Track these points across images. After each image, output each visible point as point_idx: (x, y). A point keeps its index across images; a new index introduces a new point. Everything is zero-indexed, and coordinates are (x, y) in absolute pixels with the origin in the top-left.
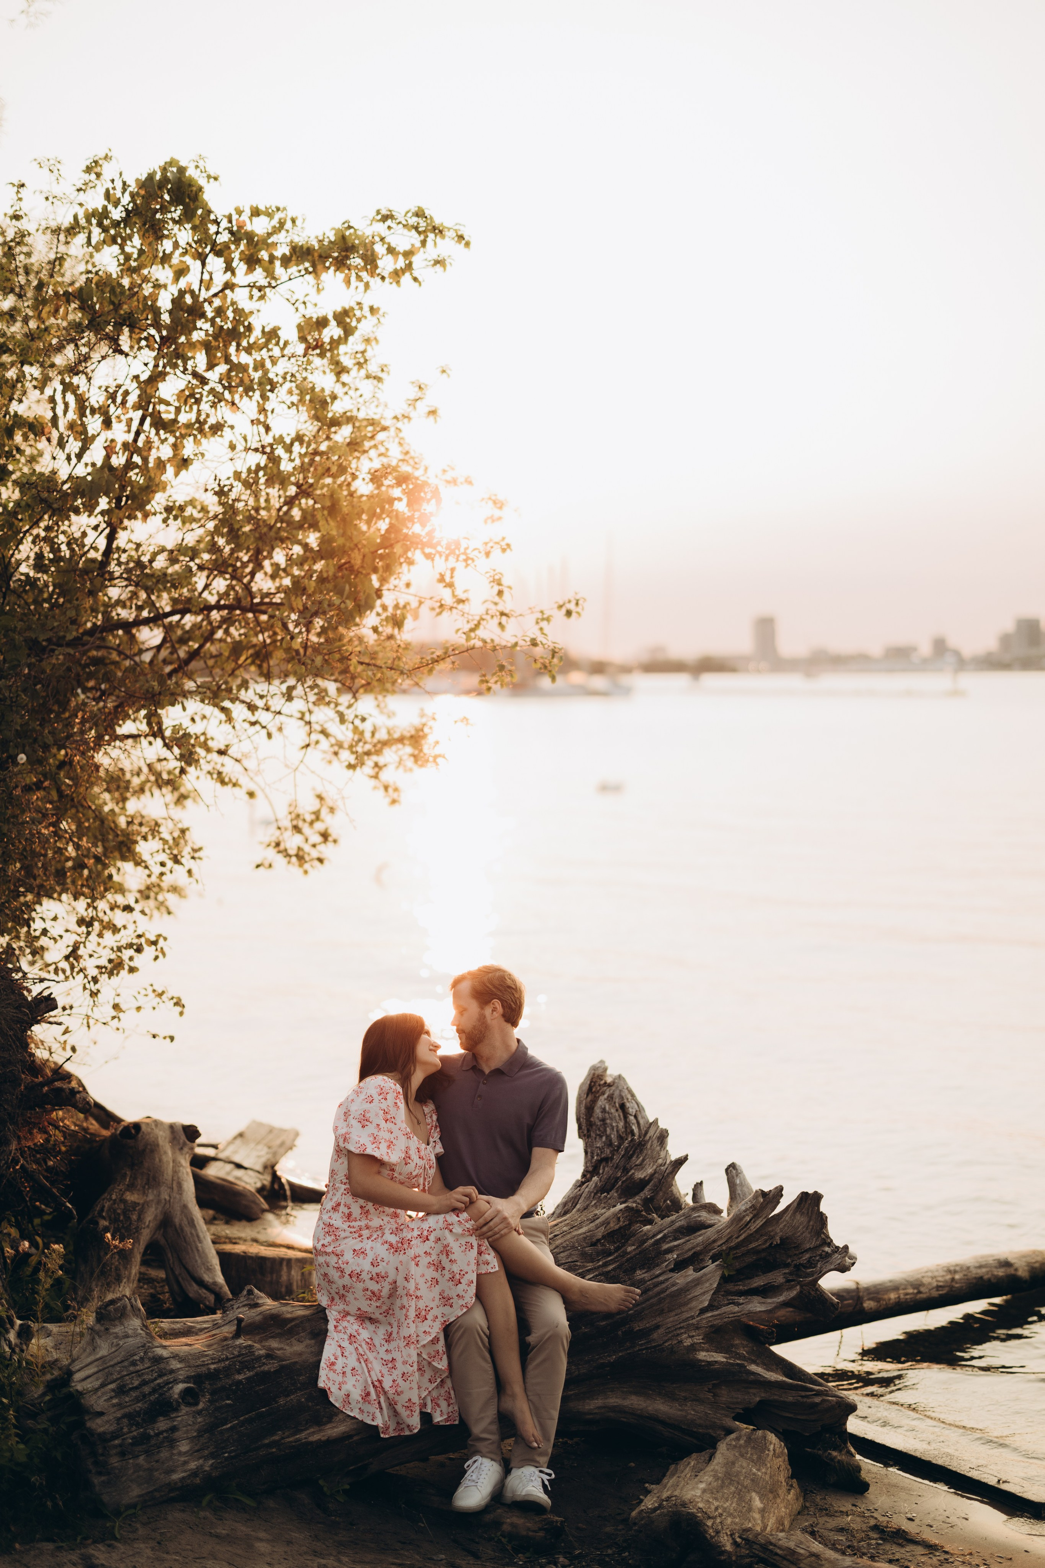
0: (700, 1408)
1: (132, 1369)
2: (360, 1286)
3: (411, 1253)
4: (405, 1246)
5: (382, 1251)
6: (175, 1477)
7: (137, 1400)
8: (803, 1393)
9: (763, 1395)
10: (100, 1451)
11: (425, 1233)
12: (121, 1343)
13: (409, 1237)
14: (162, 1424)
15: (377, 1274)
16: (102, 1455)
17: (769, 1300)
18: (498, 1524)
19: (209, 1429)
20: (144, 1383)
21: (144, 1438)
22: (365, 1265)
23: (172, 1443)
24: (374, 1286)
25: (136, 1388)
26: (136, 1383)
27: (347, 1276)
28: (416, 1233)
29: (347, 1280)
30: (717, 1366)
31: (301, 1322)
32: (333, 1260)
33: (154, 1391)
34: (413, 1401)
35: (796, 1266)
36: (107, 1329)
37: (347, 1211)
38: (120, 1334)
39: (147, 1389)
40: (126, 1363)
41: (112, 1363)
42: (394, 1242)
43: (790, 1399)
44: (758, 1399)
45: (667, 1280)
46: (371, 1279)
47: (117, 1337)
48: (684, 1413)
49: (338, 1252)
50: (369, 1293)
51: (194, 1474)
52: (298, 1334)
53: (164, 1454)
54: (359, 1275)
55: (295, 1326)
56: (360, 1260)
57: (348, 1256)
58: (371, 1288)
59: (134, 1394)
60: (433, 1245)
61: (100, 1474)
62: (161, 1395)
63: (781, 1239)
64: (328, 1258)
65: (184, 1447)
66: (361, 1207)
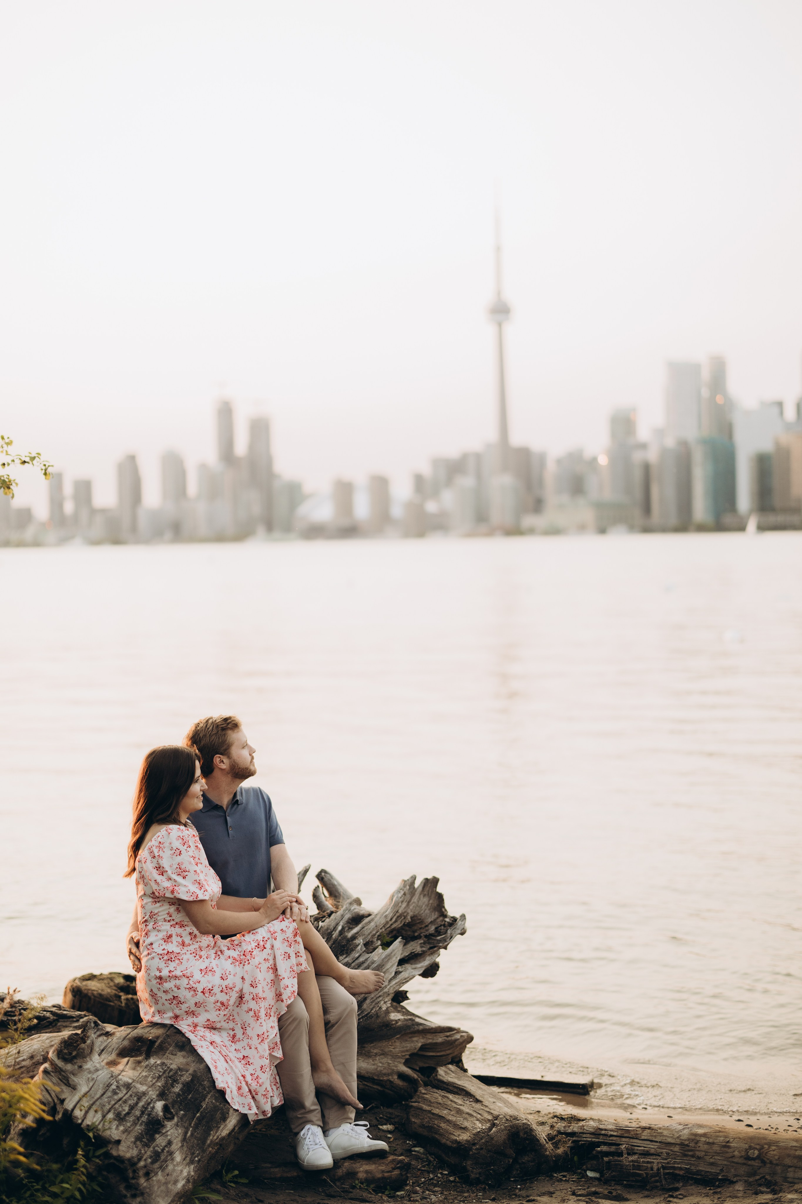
0: (385, 1060)
1: (116, 1097)
2: (212, 999)
3: (255, 962)
4: (248, 957)
5: (227, 965)
6: (179, 1186)
7: (135, 1124)
8: (448, 1034)
9: (422, 1041)
10: (131, 1175)
11: (262, 943)
12: (95, 1076)
13: (250, 949)
14: (160, 1141)
16: (133, 1178)
17: (419, 965)
20: (132, 1108)
21: (156, 1156)
22: (215, 981)
23: (171, 1156)
24: (222, 997)
25: (128, 1114)
26: (127, 1109)
27: (200, 994)
28: (254, 945)
29: (200, 997)
30: (400, 1023)
31: (164, 1039)
32: (184, 982)
33: (142, 1112)
35: (426, 936)
36: (80, 1067)
37: (180, 940)
38: (92, 1069)
39: (136, 1113)
40: (109, 1094)
41: (98, 1096)
42: (236, 956)
43: (440, 1040)
44: (420, 1045)
45: (366, 960)
46: (222, 991)
47: (90, 1072)
48: (375, 1067)
49: (188, 975)
50: (219, 1004)
51: (187, 1180)
52: (168, 1049)
53: (170, 1167)
54: (210, 990)
55: (162, 1042)
56: (209, 977)
57: (197, 976)
58: (220, 1000)
59: (131, 1119)
62: (149, 1115)
63: (411, 918)
64: (178, 982)
65: (178, 1157)
66: (190, 934)
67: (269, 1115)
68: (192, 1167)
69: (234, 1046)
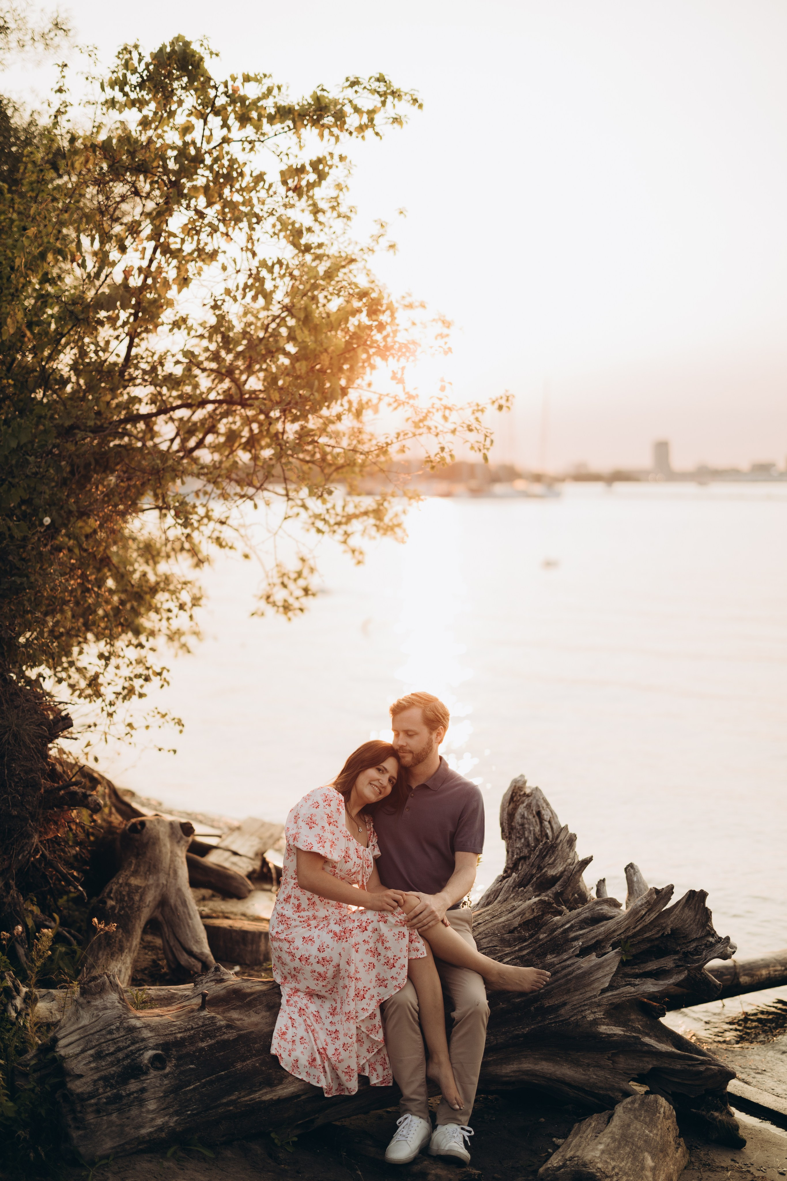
0: (601, 1073)
1: (108, 1037)
2: (309, 968)
3: (352, 941)
4: (347, 935)
5: (327, 938)
6: (144, 1131)
7: (112, 1064)
8: (690, 1063)
9: (655, 1063)
10: (79, 1109)
11: (364, 924)
12: (101, 1014)
13: (351, 927)
14: (133, 1086)
15: (323, 959)
16: (80, 1112)
17: (661, 982)
18: (424, 1174)
19: (175, 1090)
20: (119, 1049)
21: (118, 1098)
22: (312, 950)
23: (141, 1102)
24: (320, 969)
25: (112, 1054)
26: (112, 1049)
27: (297, 960)
28: (356, 924)
29: (297, 963)
30: (615, 1038)
31: (259, 996)
32: (285, 946)
33: (127, 1056)
34: (352, 1067)
35: (684, 953)
36: (89, 1002)
37: (297, 903)
38: (100, 1007)
39: (121, 1055)
40: (104, 1032)
41: (92, 1032)
42: (338, 932)
43: (678, 1067)
44: (651, 1066)
45: (573, 964)
46: (318, 962)
47: (97, 1009)
48: (587, 1078)
49: (290, 939)
50: (316, 974)
51: (161, 1129)
52: (256, 1006)
53: (134, 1112)
54: (307, 959)
55: (254, 999)
56: (308, 946)
57: (299, 942)
58: (317, 970)
59: (109, 1059)
60: (371, 934)
61: (78, 1128)
62: (133, 1060)
63: (672, 930)
64: (281, 944)
65: (152, 1106)
66: (309, 899)
67: (353, 1093)
68: (175, 1119)
69: (331, 1019)
